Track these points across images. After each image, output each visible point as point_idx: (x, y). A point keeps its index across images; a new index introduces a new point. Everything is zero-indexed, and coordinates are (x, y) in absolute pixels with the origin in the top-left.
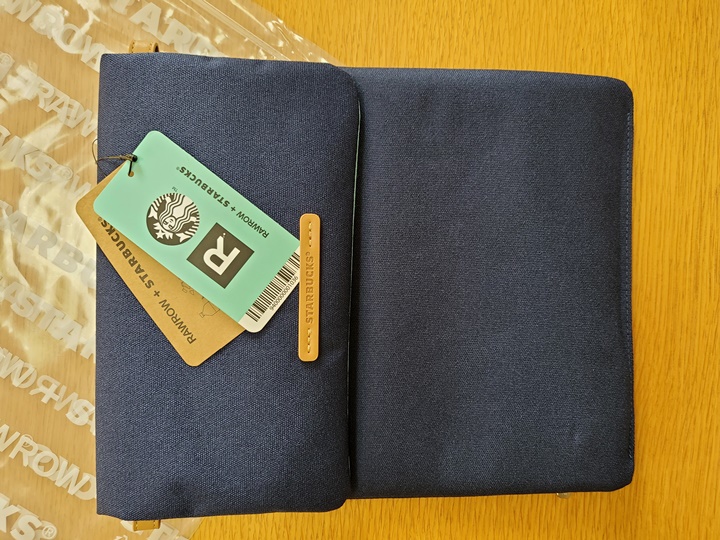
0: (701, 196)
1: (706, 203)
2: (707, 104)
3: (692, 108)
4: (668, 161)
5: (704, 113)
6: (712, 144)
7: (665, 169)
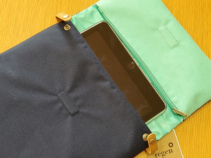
0: (202, 33)
1: (204, 35)
2: (202, 6)
3: (197, 6)
4: (191, 21)
5: (202, 8)
6: (205, 18)
7: (190, 23)
